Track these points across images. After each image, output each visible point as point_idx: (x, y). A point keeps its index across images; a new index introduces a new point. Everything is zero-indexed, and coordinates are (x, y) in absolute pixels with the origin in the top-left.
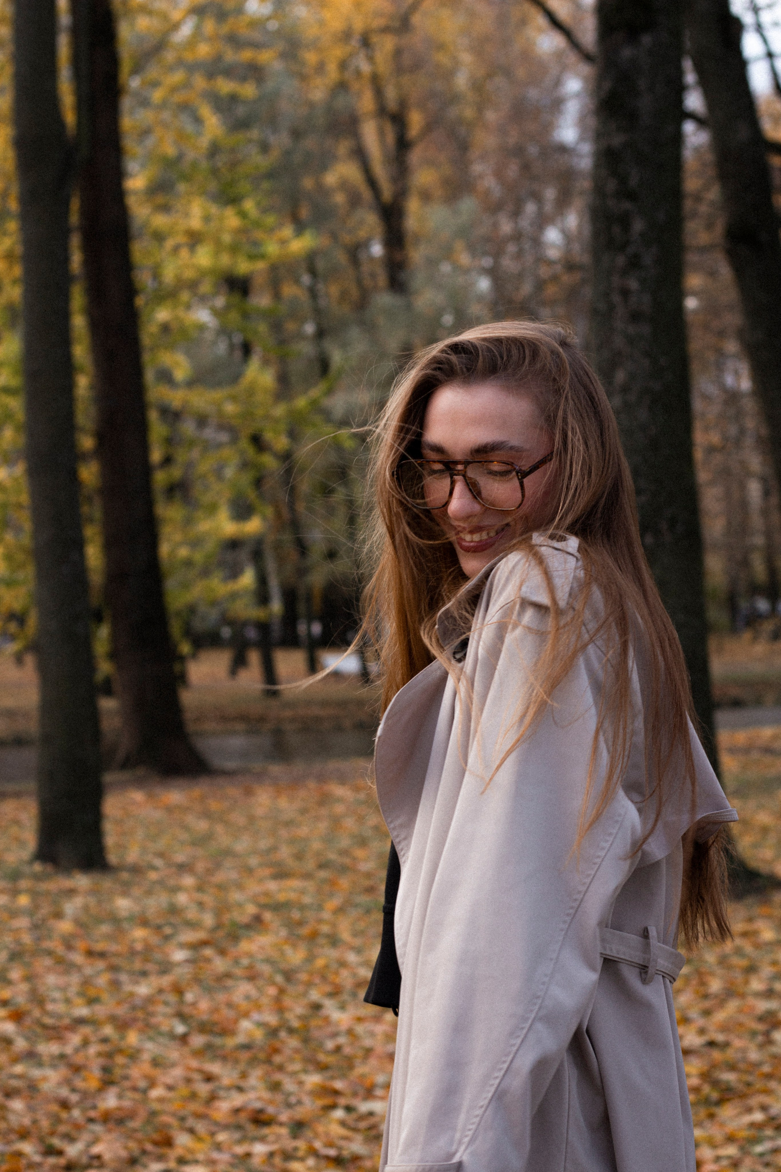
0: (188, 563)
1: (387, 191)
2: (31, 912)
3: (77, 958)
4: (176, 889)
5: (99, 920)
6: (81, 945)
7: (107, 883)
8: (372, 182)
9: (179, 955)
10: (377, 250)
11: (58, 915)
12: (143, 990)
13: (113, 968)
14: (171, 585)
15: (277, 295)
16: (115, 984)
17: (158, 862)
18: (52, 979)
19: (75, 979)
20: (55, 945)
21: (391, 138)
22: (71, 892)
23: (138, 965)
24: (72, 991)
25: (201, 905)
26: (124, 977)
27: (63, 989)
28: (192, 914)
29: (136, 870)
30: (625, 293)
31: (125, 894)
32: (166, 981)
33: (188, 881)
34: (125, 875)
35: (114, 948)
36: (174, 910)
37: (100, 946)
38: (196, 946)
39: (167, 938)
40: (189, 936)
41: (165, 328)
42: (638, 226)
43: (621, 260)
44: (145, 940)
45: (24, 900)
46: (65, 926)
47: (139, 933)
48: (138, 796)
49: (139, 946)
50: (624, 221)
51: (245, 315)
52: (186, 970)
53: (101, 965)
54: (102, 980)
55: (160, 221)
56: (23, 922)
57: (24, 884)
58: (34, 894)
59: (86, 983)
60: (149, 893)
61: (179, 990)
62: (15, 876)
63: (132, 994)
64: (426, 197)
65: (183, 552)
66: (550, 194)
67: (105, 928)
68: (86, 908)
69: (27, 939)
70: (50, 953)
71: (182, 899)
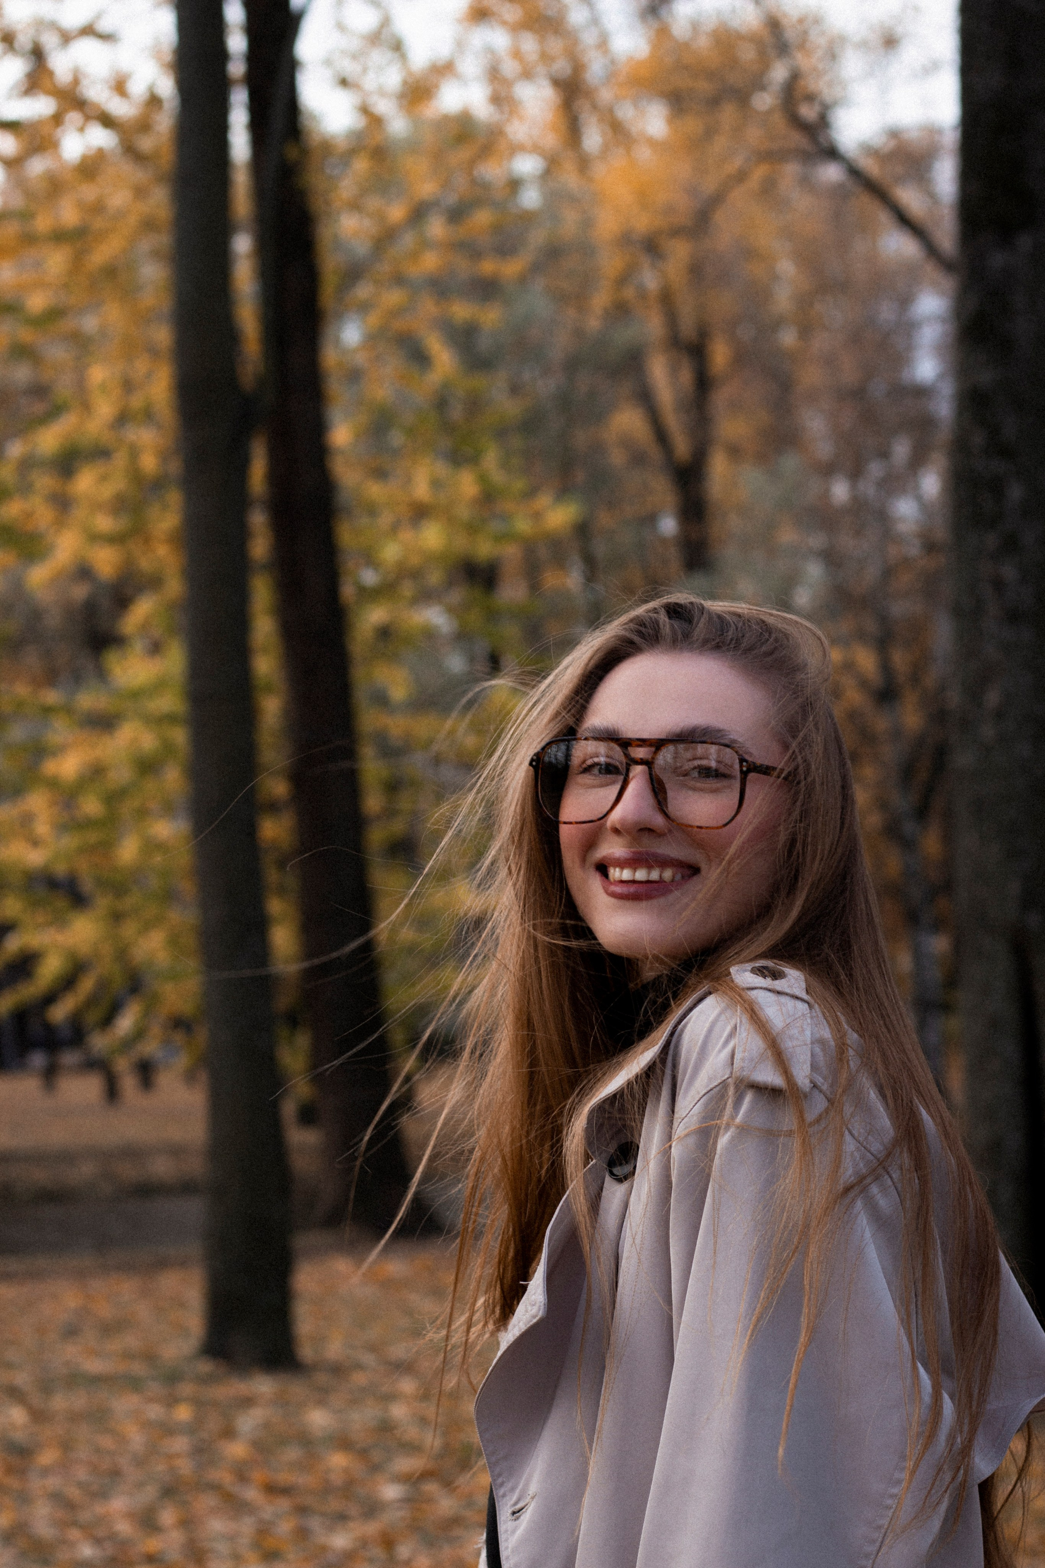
0: (411, 949)
1: (682, 447)
2: (192, 1429)
3: (252, 1494)
4: (390, 1397)
5: (283, 1441)
6: (257, 1475)
7: (297, 1388)
8: (661, 435)
9: (391, 1492)
10: (669, 525)
11: (229, 1433)
12: (340, 1541)
13: (302, 1510)
14: (390, 978)
15: (535, 586)
16: (302, 1534)
17: (368, 1359)
18: (217, 1525)
19: (247, 1527)
20: (223, 1476)
21: (686, 376)
22: (247, 1402)
23: (334, 1504)
24: (245, 1541)
25: (423, 1421)
26: (315, 1524)
27: (231, 1538)
28: (412, 1432)
29: (339, 1370)
30: (998, 585)
31: (321, 1403)
32: (371, 1528)
33: (407, 1386)
34: (322, 1378)
35: (302, 1480)
36: (386, 1427)
37: (284, 1477)
38: (414, 1480)
39: (375, 1468)
40: (405, 1464)
41: (385, 633)
42: (1016, 492)
43: (991, 540)
44: (346, 1471)
45: (183, 1413)
46: (237, 1450)
47: (338, 1461)
48: (341, 1265)
49: (337, 1479)
50: (996, 487)
51: (492, 615)
52: (400, 1514)
53: (284, 1504)
54: (285, 1528)
55: (375, 490)
56: (180, 1444)
57: (186, 1389)
58: (198, 1403)
59: (263, 1531)
60: (355, 1401)
61: (388, 1542)
62: (172, 1378)
63: (324, 1549)
64: (735, 452)
65: (407, 934)
66: (901, 449)
67: (293, 1453)
68: (267, 1425)
69: (185, 1467)
70: (216, 1488)
71: (399, 1411)
